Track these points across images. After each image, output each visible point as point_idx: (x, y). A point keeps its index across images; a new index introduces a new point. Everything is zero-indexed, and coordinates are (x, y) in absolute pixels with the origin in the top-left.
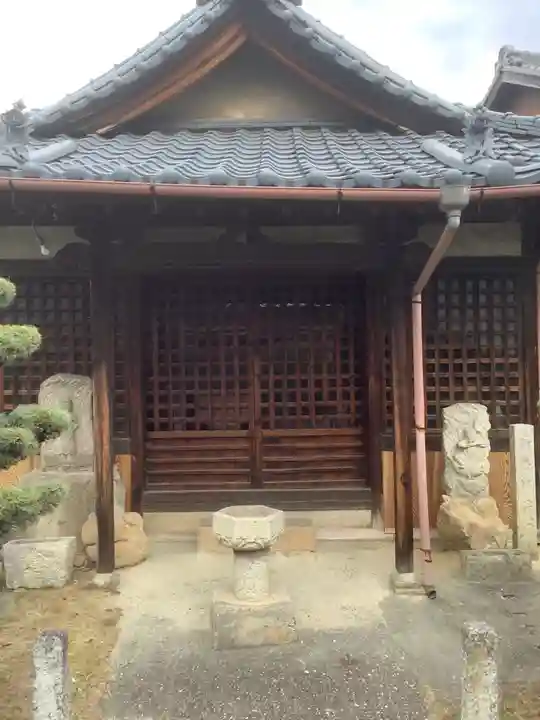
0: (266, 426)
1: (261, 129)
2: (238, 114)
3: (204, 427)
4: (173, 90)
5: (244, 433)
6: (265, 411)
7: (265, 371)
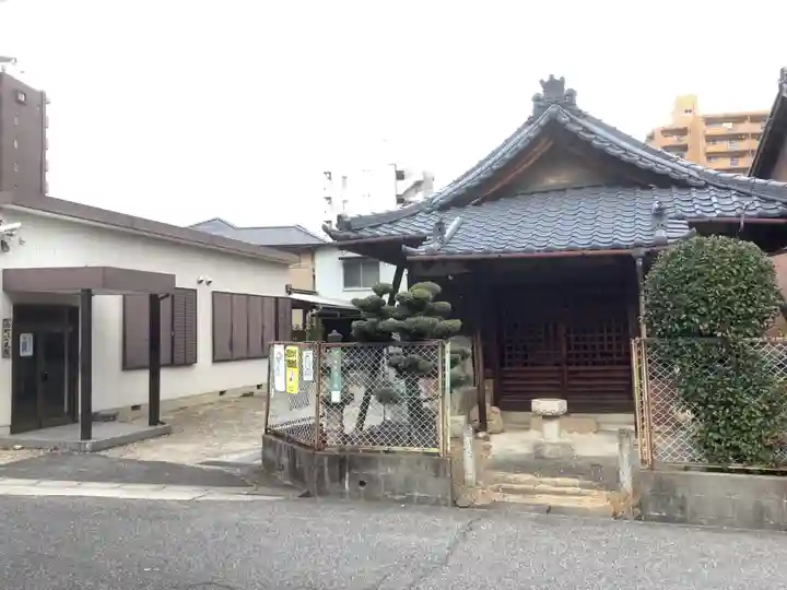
0: (569, 364)
1: (564, 190)
2: (551, 181)
3: (533, 365)
4: (520, 170)
5: (556, 368)
6: (569, 355)
7: (568, 332)
